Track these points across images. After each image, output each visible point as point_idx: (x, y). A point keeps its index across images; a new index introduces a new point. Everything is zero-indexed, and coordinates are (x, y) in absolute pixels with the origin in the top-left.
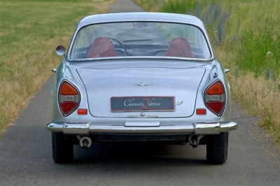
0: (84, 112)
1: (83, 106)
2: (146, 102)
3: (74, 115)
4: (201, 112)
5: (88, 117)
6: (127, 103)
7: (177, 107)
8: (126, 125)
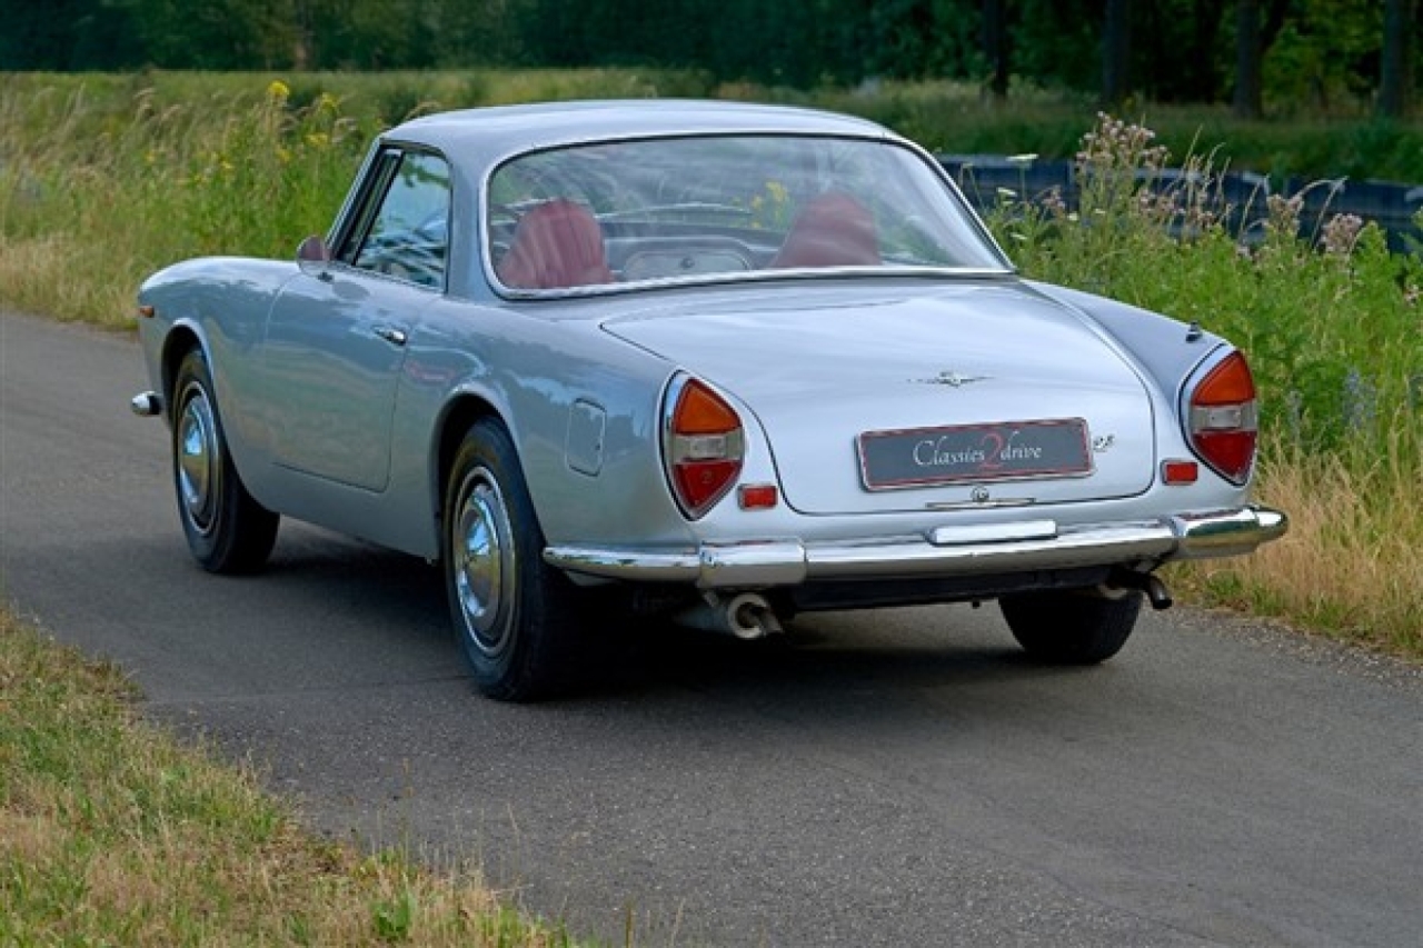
0: (762, 498)
1: (755, 472)
2: (990, 447)
3: (725, 512)
4: (1178, 474)
5: (779, 514)
6: (926, 454)
7: (1097, 458)
8: (940, 539)
